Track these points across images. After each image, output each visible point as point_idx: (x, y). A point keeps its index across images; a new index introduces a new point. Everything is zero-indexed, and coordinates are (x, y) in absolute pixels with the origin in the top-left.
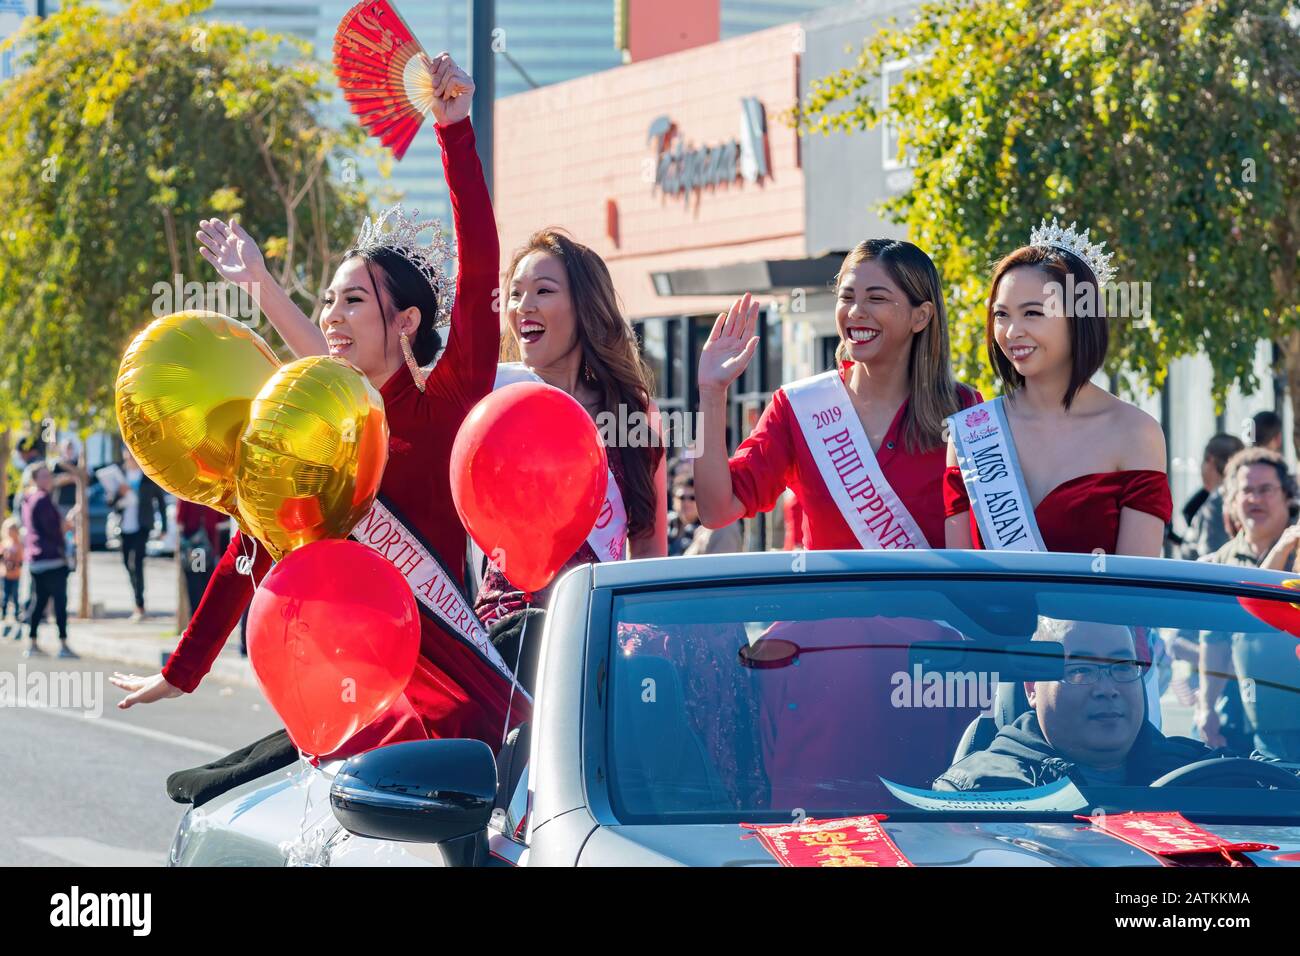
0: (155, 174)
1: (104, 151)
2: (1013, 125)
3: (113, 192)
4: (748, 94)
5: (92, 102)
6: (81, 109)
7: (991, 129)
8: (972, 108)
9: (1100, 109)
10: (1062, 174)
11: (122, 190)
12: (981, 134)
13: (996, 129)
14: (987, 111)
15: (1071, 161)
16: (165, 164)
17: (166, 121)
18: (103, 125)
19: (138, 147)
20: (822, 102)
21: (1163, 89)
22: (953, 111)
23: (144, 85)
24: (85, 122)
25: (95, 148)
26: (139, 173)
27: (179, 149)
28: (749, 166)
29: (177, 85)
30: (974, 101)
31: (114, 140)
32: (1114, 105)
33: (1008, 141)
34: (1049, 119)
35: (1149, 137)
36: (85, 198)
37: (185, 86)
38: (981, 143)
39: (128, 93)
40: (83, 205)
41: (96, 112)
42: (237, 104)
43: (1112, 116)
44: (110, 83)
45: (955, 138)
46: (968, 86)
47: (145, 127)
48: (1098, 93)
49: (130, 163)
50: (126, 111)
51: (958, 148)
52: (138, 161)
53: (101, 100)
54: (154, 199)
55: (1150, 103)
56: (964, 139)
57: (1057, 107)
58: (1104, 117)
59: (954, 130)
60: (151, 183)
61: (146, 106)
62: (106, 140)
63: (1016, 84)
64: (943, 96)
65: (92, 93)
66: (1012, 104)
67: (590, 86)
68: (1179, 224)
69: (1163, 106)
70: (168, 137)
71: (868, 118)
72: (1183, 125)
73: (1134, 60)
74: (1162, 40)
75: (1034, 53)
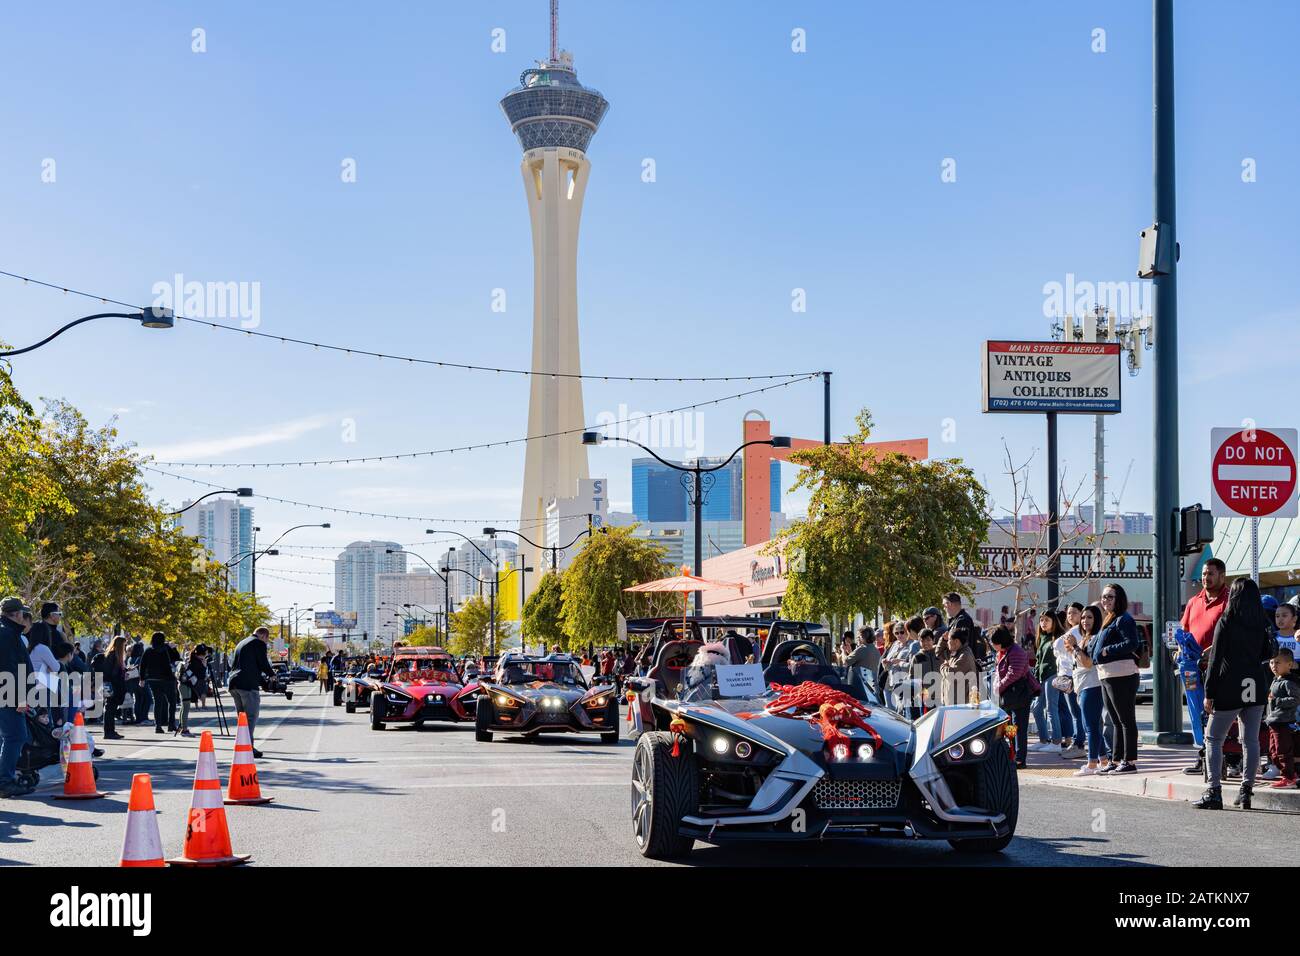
0: (616, 576)
3: (606, 582)
5: (600, 559)
6: (598, 560)
9: (834, 548)
11: (608, 581)
17: (620, 563)
18: (603, 564)
19: (612, 570)
23: (614, 554)
24: (599, 564)
26: (612, 577)
28: (775, 573)
29: (623, 553)
31: (606, 568)
32: (837, 547)
36: (599, 584)
37: (625, 554)
39: (610, 556)
41: (601, 561)
42: (637, 557)
44: (605, 553)
47: (614, 564)
48: (834, 545)
50: (610, 560)
53: (603, 558)
61: (614, 559)
62: (604, 568)
63: (814, 543)
65: (601, 556)
66: (813, 548)
67: (735, 554)
70: (620, 567)
72: (854, 553)
73: (843, 536)
74: (850, 531)
75: (818, 536)
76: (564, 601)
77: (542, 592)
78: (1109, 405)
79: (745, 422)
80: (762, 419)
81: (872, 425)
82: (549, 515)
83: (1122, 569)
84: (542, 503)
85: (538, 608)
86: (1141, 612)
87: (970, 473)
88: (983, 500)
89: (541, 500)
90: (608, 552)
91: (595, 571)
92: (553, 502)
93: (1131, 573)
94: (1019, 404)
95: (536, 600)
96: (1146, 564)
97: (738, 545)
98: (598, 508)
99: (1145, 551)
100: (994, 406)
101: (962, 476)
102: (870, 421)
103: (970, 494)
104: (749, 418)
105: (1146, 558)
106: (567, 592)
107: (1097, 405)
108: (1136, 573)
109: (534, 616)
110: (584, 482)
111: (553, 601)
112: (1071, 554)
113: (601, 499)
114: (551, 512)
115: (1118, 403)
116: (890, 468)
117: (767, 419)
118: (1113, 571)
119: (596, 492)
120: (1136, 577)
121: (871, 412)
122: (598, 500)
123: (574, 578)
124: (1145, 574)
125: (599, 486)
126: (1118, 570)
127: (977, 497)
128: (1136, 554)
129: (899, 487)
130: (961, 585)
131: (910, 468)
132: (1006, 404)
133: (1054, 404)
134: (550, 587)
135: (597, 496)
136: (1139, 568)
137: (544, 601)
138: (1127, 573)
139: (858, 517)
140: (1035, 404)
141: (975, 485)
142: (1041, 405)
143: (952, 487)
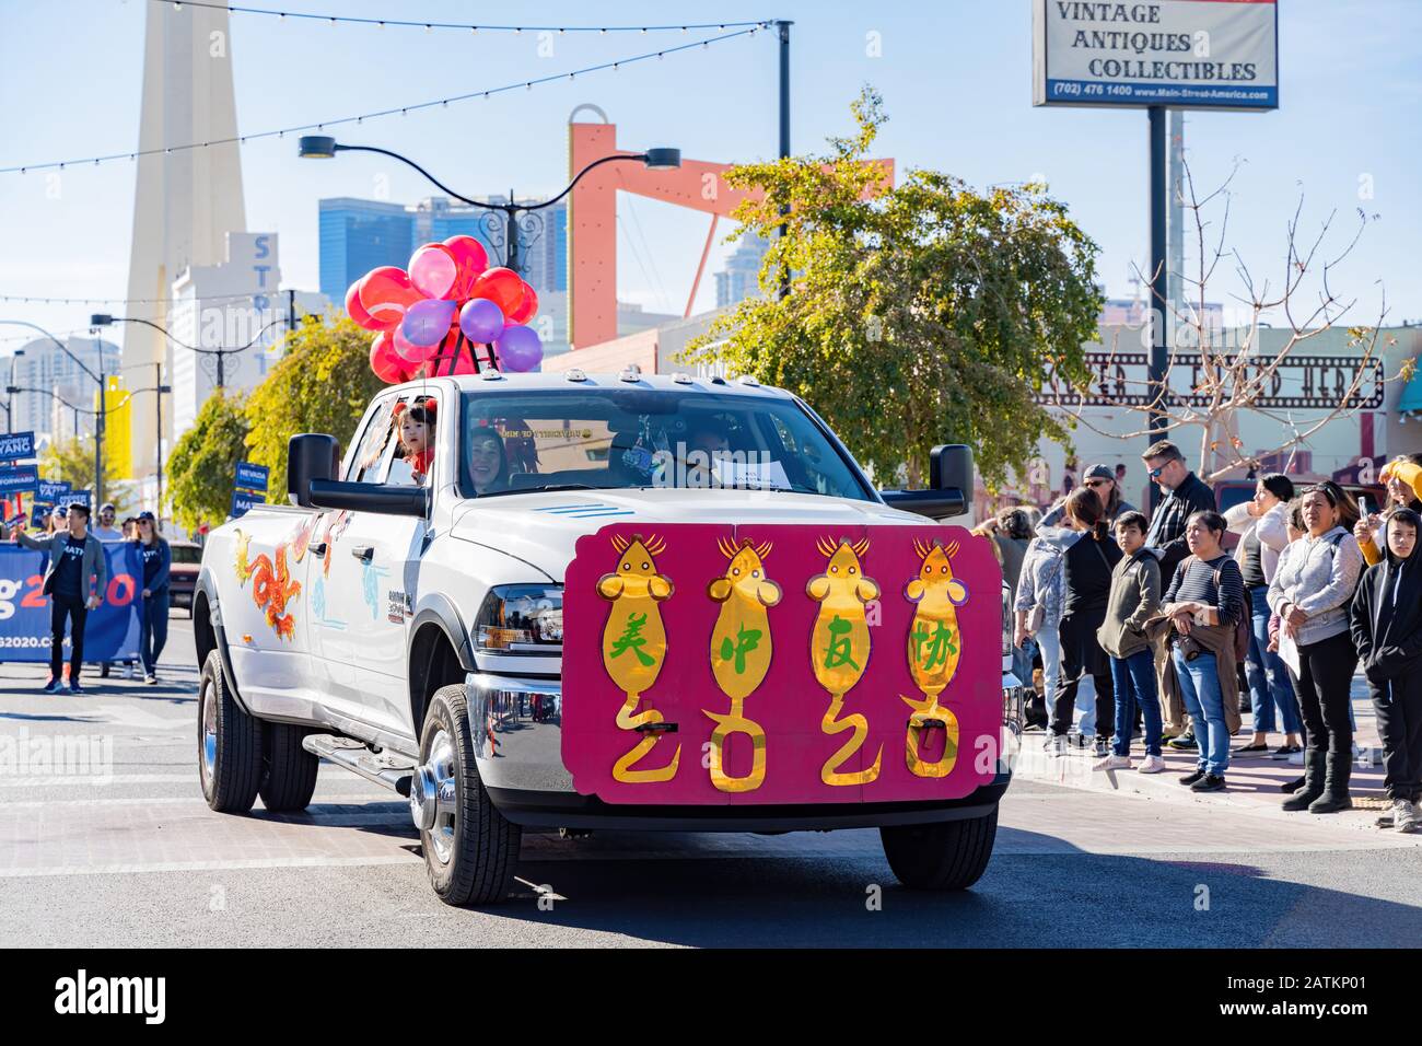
1: (327, 393)
2: (783, 360)
3: (331, 413)
4: (632, 363)
5: (321, 370)
6: (316, 373)
7: (772, 362)
8: (763, 353)
9: (825, 351)
10: (807, 383)
11: (335, 412)
12: (768, 365)
13: (775, 362)
14: (771, 354)
15: (811, 377)
16: (357, 398)
17: (356, 378)
18: (326, 380)
19: (343, 391)
20: (691, 350)
21: (855, 342)
22: (754, 354)
23: (345, 361)
24: (317, 379)
25: (323, 392)
27: (362, 391)
29: (361, 361)
30: (764, 349)
31: (332, 388)
32: (831, 350)
33: (780, 369)
34: (799, 357)
35: (847, 366)
36: (318, 416)
38: (767, 369)
39: (338, 366)
40: (317, 419)
41: (323, 375)
43: (831, 355)
44: (329, 360)
45: (755, 367)
46: (761, 343)
47: (347, 381)
48: (824, 344)
49: (339, 398)
50: (338, 374)
51: (757, 371)
52: (343, 397)
53: (325, 368)
54: (352, 415)
55: (849, 348)
56: (759, 367)
57: (804, 351)
58: (827, 355)
59: (754, 363)
60: (350, 406)
61: (346, 371)
62: (328, 388)
63: (785, 340)
64: (749, 347)
65: (321, 366)
66: (783, 350)
68: (862, 407)
69: (856, 350)
70: (357, 386)
71: (713, 359)
72: (864, 359)
73: (841, 329)
74: (853, 319)
75: (792, 327)
76: (252, 447)
77: (203, 431)
78: (1257, 96)
79: (573, 126)
80: (602, 122)
81: (885, 118)
82: (176, 295)
83: (1275, 391)
84: (165, 274)
85: (196, 459)
86: (1308, 467)
87: (1062, 210)
88: (1091, 262)
89: (163, 269)
90: (332, 359)
91: (311, 391)
92: (184, 272)
93: (1293, 399)
94: (1100, 90)
95: (193, 444)
96: (1317, 384)
97: (562, 348)
98: (262, 283)
99: (1316, 359)
100: (1056, 95)
101: (1048, 216)
102: (881, 110)
103: (1067, 247)
104: (576, 120)
105: (1317, 372)
106: (259, 431)
107: (1237, 95)
108: (1301, 400)
109: (189, 475)
110: (239, 238)
111: (224, 448)
112: (1188, 363)
113: (268, 268)
114: (182, 289)
115: (1273, 91)
116: (916, 201)
117: (610, 122)
118: (1325, 396)
119: (258, 256)
120: (1301, 406)
121: (880, 93)
122: (262, 270)
123: (273, 405)
124: (1317, 400)
125: (264, 245)
126: (1268, 393)
127: (1081, 256)
128: (1300, 365)
129: (932, 236)
130: (1051, 422)
131: (953, 200)
132: (1075, 90)
133: (1162, 93)
134: (220, 421)
135: (261, 262)
136: (1306, 389)
137: (207, 447)
138: (1285, 399)
139: (867, 294)
140: (1128, 91)
141: (1073, 232)
142: (1138, 93)
143: (1038, 237)
